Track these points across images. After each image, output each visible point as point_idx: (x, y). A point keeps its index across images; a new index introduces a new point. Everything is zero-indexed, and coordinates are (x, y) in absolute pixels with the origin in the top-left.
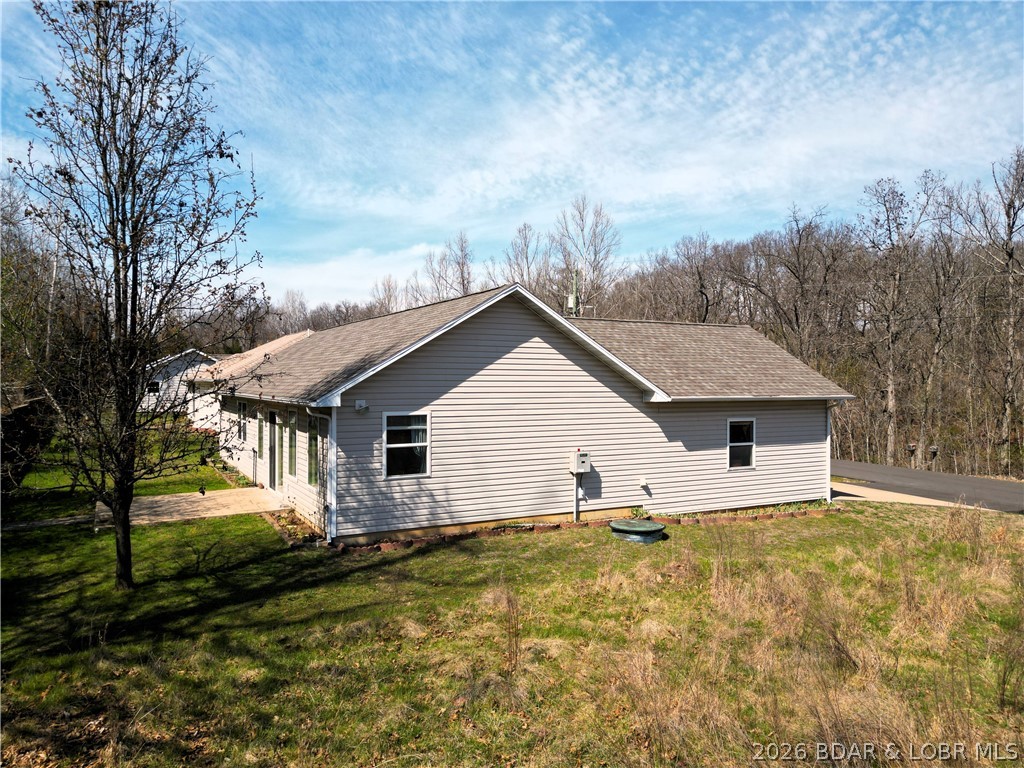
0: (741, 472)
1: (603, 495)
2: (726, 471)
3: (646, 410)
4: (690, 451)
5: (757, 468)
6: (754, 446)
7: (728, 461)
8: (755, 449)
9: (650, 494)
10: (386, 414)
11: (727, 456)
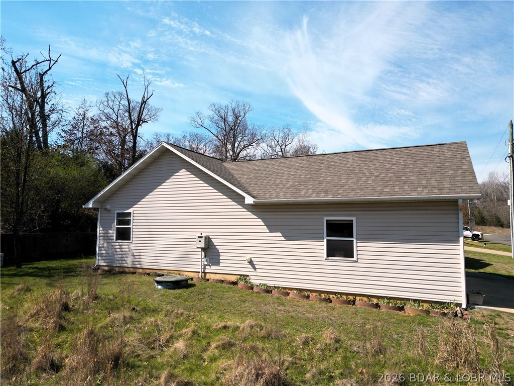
0: (340, 264)
1: (221, 265)
2: (323, 259)
3: (252, 210)
5: (360, 261)
6: (355, 241)
7: (325, 251)
8: (356, 244)
9: (255, 269)
10: (116, 212)
11: (325, 247)
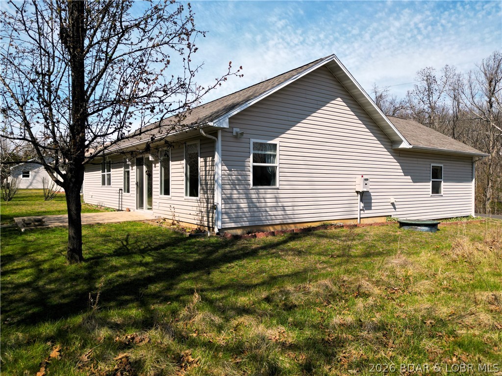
0: (436, 198)
1: (373, 208)
2: (429, 196)
3: (394, 154)
4: (414, 182)
5: (444, 195)
6: (442, 182)
7: (431, 190)
8: (443, 183)
9: (395, 208)
10: (252, 141)
11: (431, 187)
